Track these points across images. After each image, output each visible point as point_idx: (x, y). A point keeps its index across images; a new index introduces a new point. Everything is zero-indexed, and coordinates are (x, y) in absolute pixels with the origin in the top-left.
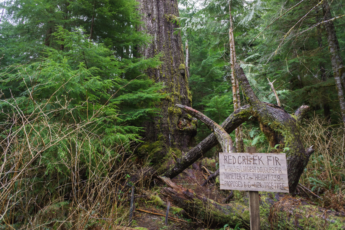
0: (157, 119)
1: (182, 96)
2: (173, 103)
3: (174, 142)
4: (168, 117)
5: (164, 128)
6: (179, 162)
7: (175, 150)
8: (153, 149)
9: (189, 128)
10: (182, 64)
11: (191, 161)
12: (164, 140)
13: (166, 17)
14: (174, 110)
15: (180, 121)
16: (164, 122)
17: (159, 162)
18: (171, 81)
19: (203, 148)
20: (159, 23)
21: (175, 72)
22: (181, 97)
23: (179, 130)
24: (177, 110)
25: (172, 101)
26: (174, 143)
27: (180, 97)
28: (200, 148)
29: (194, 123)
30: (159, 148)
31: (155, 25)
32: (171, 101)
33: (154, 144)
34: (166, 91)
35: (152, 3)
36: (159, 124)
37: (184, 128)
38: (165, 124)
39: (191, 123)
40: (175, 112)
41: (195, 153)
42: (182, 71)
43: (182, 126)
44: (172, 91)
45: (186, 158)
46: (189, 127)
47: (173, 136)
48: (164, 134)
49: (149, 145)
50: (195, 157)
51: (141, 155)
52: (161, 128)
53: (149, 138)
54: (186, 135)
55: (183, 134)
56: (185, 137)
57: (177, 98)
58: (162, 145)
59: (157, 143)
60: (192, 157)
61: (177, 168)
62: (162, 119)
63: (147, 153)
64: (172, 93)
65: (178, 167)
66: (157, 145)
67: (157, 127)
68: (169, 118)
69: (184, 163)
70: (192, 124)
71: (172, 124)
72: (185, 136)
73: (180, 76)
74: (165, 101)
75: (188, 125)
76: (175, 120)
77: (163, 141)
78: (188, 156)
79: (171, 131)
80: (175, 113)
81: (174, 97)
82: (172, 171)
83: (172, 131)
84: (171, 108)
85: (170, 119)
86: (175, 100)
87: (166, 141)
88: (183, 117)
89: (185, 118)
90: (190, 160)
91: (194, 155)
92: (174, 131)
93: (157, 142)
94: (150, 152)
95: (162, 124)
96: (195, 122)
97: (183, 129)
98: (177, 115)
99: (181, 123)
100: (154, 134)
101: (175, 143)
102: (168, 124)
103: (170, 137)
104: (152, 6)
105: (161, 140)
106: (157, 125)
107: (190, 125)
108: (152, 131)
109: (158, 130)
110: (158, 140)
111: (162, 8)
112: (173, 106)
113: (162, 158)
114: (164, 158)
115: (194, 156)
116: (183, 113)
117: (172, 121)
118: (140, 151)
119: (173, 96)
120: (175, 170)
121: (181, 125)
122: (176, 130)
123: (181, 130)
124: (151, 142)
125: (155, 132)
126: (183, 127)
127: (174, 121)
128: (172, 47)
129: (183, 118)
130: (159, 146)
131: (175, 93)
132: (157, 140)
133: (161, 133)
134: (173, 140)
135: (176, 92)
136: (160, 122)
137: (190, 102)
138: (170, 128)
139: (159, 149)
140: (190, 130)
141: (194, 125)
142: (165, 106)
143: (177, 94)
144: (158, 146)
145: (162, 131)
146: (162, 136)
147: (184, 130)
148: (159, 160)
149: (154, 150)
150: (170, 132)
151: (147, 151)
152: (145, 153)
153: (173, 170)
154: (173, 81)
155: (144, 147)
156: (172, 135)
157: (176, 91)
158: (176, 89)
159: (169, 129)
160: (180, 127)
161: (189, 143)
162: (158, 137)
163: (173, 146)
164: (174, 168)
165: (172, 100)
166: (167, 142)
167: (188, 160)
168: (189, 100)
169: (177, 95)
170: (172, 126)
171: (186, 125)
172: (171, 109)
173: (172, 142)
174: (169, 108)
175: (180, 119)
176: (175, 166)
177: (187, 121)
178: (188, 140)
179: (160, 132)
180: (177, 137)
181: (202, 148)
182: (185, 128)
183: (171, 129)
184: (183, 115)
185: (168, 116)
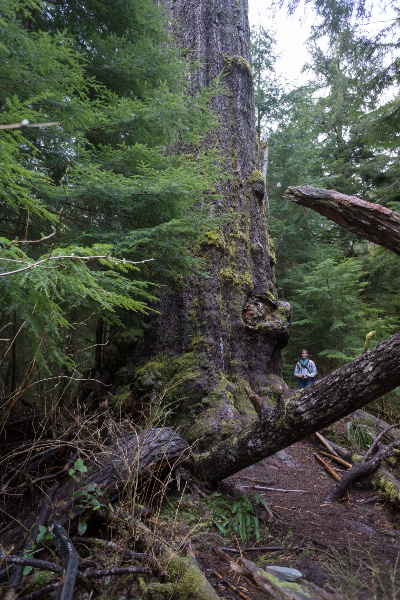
0: (190, 296)
1: (254, 245)
2: (232, 259)
3: (233, 357)
4: (220, 292)
5: (209, 318)
6: (269, 419)
7: (234, 381)
8: (175, 372)
9: (272, 326)
10: (256, 170)
11: (319, 420)
12: (206, 351)
13: (225, 60)
14: (236, 275)
15: (249, 306)
16: (208, 304)
17: (190, 410)
18: (231, 206)
19: (383, 375)
20: (208, 71)
21: (241, 186)
22: (252, 249)
23: (247, 328)
24: (242, 276)
25: (232, 254)
26: (232, 362)
27: (249, 247)
28: (369, 372)
29: (282, 314)
30: (193, 371)
31: (198, 74)
32: (229, 254)
33: (181, 360)
34: (217, 228)
35: (194, 28)
36: (196, 307)
37: (258, 325)
38: (210, 309)
39: (274, 313)
40: (238, 282)
41: (344, 393)
42: (258, 187)
43: (255, 318)
44: (232, 231)
45: (301, 409)
46: (272, 322)
47: (230, 341)
48: (208, 335)
49: (166, 363)
50: (340, 405)
51: (143, 387)
52: (199, 320)
53: (165, 344)
54: (264, 343)
55: (255, 341)
56: (261, 347)
57: (244, 248)
58: (202, 363)
59: (189, 358)
60: (328, 407)
61: (259, 441)
62: (204, 296)
63: (160, 383)
64: (232, 234)
65: (265, 438)
66: (186, 364)
67: (190, 315)
68: (221, 296)
69: (291, 424)
70: (278, 316)
71: (230, 311)
72: (259, 344)
73: (252, 197)
74: (214, 251)
75: (268, 317)
76: (236, 302)
77: (204, 354)
78: (308, 400)
79: (224, 328)
80: (238, 284)
81: (236, 245)
82: (240, 448)
83: (227, 330)
84: (229, 271)
85: (224, 298)
86: (239, 252)
87: (211, 353)
88: (256, 297)
89: (261, 300)
90: (315, 416)
91: (336, 398)
92: (233, 329)
93: (188, 354)
94: (169, 381)
95: (204, 309)
96: (287, 312)
97: (255, 325)
98: (243, 290)
99: (251, 312)
100: (181, 335)
101: (234, 362)
102: (217, 309)
103: (221, 345)
104: (193, 34)
105: (199, 351)
106: (190, 312)
107: (273, 317)
108: (175, 326)
109: (191, 323)
110: (191, 350)
111: (216, 39)
112: (234, 267)
113: (200, 400)
114: (205, 400)
115: (336, 403)
116: (255, 287)
117: (228, 304)
118: (139, 378)
119: (233, 242)
120: (250, 444)
121: (252, 315)
122: (238, 329)
123: (251, 329)
124: (171, 356)
125: (183, 329)
126: (255, 322)
127: (233, 303)
128: (237, 129)
129: (256, 299)
130: (193, 367)
131: (238, 235)
132: (187, 351)
133: (200, 333)
134: (230, 353)
135: (242, 234)
136: (197, 304)
137: (272, 263)
138: (222, 322)
139: (191, 374)
140: (276, 330)
141: (284, 318)
142: (214, 263)
143: (244, 237)
144: (190, 366)
145: (203, 328)
146: (201, 339)
147: (259, 328)
148: (191, 404)
149: (177, 376)
150: (222, 331)
151: (159, 379)
152: (153, 382)
153: (243, 444)
154: (234, 207)
155: (151, 366)
156: (228, 341)
157: (243, 231)
158: (241, 226)
159: (220, 323)
160: (250, 321)
161: (268, 364)
162: (190, 342)
163: (230, 369)
164: (249, 437)
165: (232, 251)
166: (214, 355)
167: (306, 416)
168: (270, 257)
169: (243, 241)
170: (229, 316)
171: (262, 318)
172: (227, 274)
173: (227, 359)
174: (222, 271)
175: (247, 301)
176: (252, 433)
177: (267, 307)
178: (267, 355)
179: (195, 329)
180: (241, 347)
181: (378, 374)
182: (262, 324)
183: (227, 324)
184: (256, 293)
185: (219, 289)
